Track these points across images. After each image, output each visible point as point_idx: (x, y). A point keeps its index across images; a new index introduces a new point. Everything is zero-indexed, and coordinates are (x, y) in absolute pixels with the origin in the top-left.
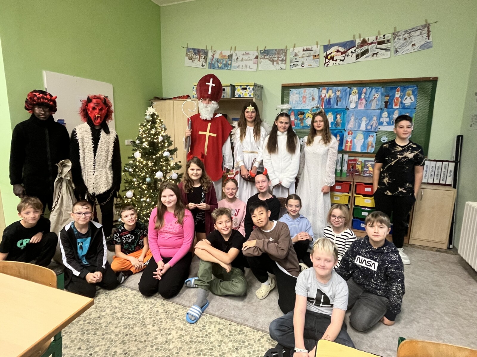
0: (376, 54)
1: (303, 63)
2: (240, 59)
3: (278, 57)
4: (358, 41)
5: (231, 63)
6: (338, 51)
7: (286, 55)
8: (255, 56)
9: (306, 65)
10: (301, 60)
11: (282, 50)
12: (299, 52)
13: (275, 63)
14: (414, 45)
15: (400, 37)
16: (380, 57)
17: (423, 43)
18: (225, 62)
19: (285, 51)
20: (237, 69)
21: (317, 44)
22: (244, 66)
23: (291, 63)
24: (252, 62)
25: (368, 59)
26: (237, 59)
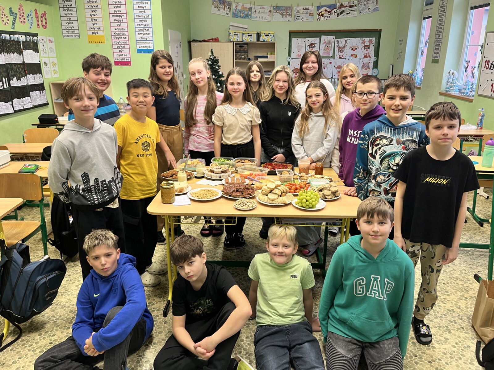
0: (349, 13)
1: (303, 18)
2: (257, 12)
3: (287, 12)
4: (338, 5)
5: (251, 14)
6: (326, 11)
7: (292, 11)
8: (269, 10)
9: (305, 19)
10: (301, 16)
11: (289, 7)
12: (300, 10)
13: (284, 16)
14: (370, 9)
15: (362, 4)
16: (351, 15)
17: (374, 8)
18: (246, 13)
19: (291, 8)
20: (255, 19)
21: (312, 6)
22: (261, 17)
23: (295, 17)
24: (267, 14)
25: (345, 17)
26: (255, 11)
